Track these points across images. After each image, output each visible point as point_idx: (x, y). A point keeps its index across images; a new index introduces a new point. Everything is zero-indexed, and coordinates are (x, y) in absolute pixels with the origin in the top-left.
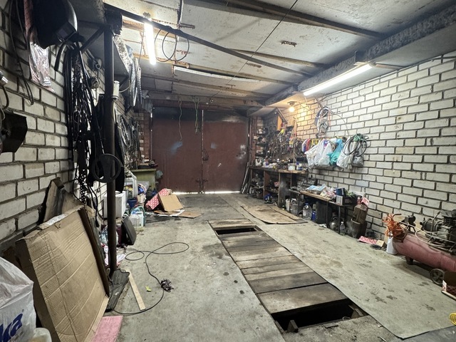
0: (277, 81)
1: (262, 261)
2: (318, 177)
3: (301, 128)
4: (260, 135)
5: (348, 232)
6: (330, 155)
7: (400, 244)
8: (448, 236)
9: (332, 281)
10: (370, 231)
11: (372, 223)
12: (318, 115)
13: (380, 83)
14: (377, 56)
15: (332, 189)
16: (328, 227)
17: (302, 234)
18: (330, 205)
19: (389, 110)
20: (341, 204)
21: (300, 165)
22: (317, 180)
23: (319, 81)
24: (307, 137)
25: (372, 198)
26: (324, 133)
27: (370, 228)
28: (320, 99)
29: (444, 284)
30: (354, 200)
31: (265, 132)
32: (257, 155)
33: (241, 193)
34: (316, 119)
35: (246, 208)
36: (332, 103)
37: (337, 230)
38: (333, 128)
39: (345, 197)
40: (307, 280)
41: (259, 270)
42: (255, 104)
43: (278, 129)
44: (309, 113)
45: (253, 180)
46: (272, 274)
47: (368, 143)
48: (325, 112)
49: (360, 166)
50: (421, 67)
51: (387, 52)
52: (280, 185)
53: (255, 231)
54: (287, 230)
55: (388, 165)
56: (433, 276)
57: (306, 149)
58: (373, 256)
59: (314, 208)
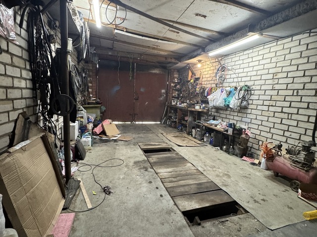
0: (190, 44)
1: (175, 173)
2: (216, 114)
3: (206, 79)
4: (176, 83)
5: (235, 153)
6: (225, 99)
7: (271, 163)
8: (305, 159)
9: (224, 188)
10: (250, 153)
11: (251, 148)
12: (218, 70)
13: (264, 49)
14: (264, 29)
15: (225, 123)
16: (221, 149)
17: (203, 153)
18: (223, 134)
19: (269, 69)
20: (231, 134)
21: (204, 105)
22: (215, 116)
23: (221, 46)
24: (209, 86)
25: (252, 131)
26: (222, 83)
27: (250, 151)
28: (220, 59)
29: (300, 191)
30: (240, 131)
31: (179, 81)
32: (173, 97)
33: (161, 124)
34: (216, 73)
35: (165, 134)
36: (228, 62)
37: (227, 151)
38: (228, 80)
39: (234, 129)
40: (207, 187)
41: (174, 179)
42: (173, 61)
43: (189, 79)
44: (212, 68)
45: (170, 115)
46: (182, 183)
47: (253, 92)
48: (223, 69)
49: (246, 108)
50: (295, 38)
51: (271, 26)
52: (189, 119)
53: (171, 151)
54: (193, 151)
55: (266, 108)
56: (292, 185)
57: (208, 94)
58: (252, 171)
59: (212, 136)
